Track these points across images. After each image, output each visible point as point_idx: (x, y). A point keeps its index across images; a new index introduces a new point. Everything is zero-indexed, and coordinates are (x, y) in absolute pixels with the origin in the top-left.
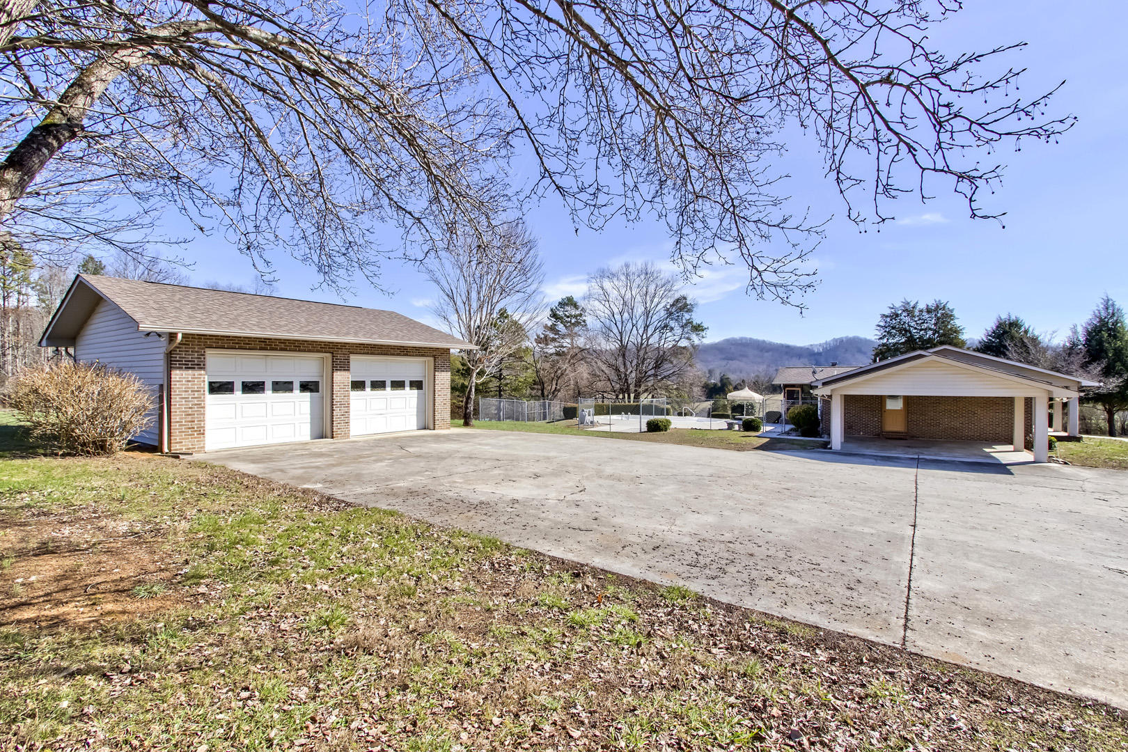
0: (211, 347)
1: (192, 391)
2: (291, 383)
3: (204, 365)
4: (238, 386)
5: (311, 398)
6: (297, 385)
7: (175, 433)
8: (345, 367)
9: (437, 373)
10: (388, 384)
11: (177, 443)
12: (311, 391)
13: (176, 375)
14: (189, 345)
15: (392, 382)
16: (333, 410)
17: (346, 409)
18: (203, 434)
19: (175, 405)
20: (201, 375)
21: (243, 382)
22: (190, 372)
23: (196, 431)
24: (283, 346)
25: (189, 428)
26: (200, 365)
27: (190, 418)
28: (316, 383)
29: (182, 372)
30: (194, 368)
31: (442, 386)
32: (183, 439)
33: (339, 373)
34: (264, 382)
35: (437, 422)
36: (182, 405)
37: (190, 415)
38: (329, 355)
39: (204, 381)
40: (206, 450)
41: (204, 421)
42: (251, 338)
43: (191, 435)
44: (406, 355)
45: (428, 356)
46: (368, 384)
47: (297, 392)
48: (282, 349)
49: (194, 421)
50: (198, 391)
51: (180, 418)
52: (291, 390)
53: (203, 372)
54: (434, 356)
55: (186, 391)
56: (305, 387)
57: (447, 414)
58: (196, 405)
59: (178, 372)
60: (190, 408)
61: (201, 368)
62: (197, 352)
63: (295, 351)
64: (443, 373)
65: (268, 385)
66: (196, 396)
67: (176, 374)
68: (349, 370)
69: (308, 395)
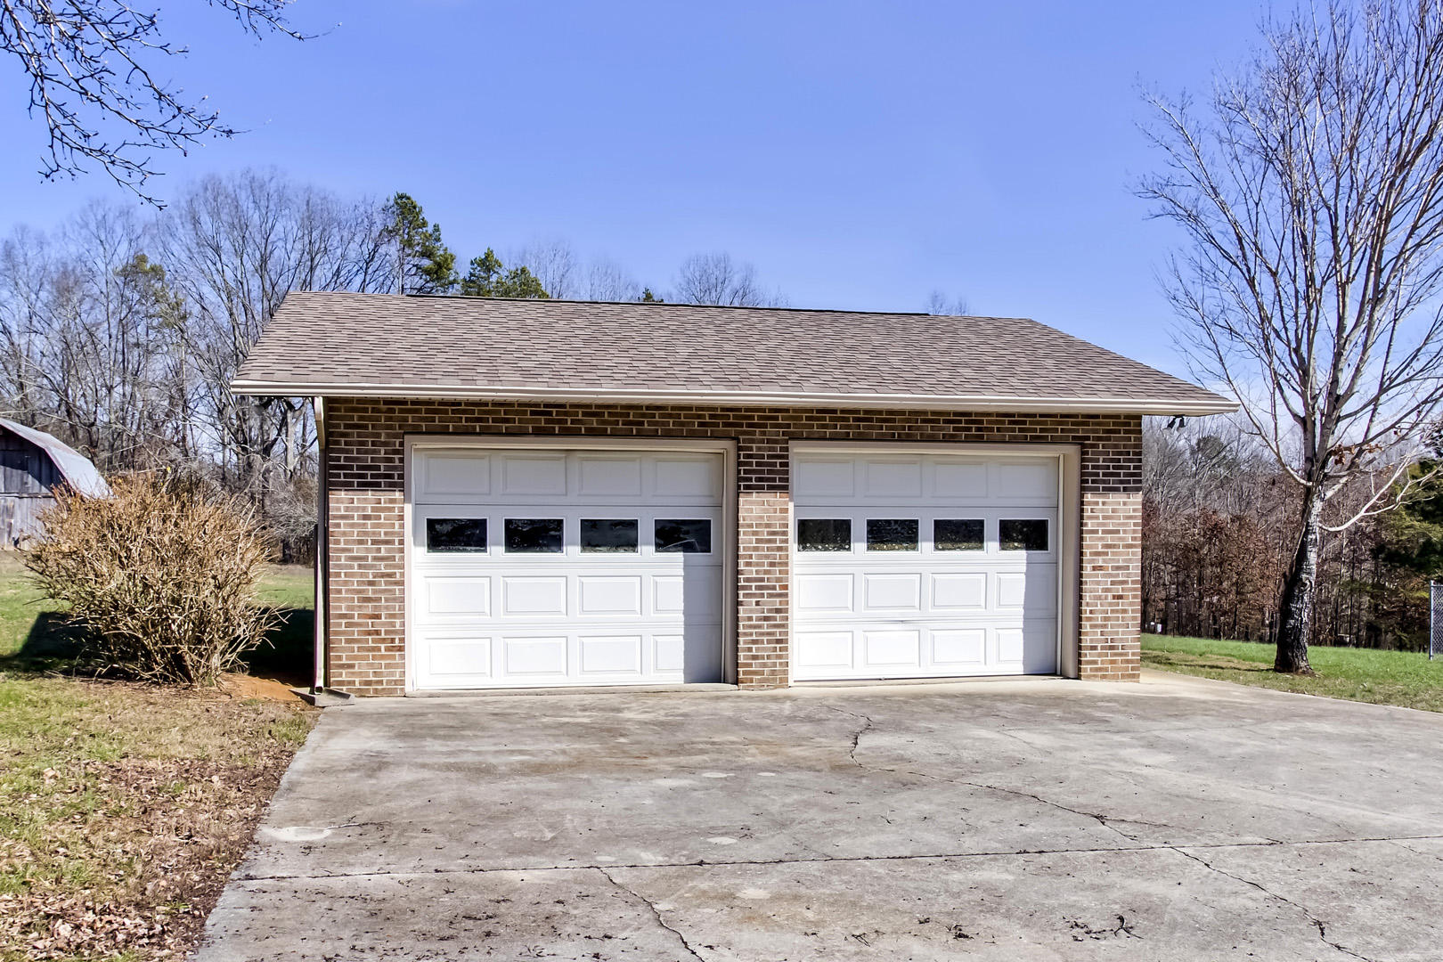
0: (417, 431)
1: (374, 542)
2: (633, 524)
3: (401, 476)
4: (496, 531)
5: (686, 566)
6: (646, 531)
7: (339, 642)
8: (775, 479)
9: (1089, 497)
10: (926, 530)
11: (342, 666)
12: (688, 548)
13: (338, 501)
14: (366, 427)
15: (937, 523)
16: (737, 603)
17: (771, 603)
18: (401, 649)
19: (338, 575)
20: (392, 501)
21: (508, 522)
22: (370, 495)
23: (384, 640)
24: (594, 423)
25: (369, 633)
26: (392, 478)
27: (369, 608)
28: (705, 525)
29: (350, 495)
30: (378, 485)
31: (1109, 539)
32: (355, 658)
33: (754, 496)
34: (561, 522)
35: (1088, 656)
36: (352, 575)
37: (368, 600)
38: (726, 445)
39: (401, 518)
40: (408, 689)
41: (403, 616)
42: (511, 404)
43: (373, 649)
44: (978, 439)
45: (1054, 441)
46: (859, 530)
47: (647, 550)
48: (592, 433)
49: (379, 617)
50: (387, 542)
51: (349, 608)
52: (632, 545)
53: (398, 495)
54: (1080, 441)
55: (361, 542)
56: (671, 535)
57: (1126, 630)
58: (383, 575)
59: (343, 494)
60: (371, 583)
61: (393, 486)
62: (385, 444)
63: (628, 435)
64: (1113, 498)
65: (572, 531)
66: (383, 553)
67: (340, 500)
68: (786, 488)
69: (677, 558)
